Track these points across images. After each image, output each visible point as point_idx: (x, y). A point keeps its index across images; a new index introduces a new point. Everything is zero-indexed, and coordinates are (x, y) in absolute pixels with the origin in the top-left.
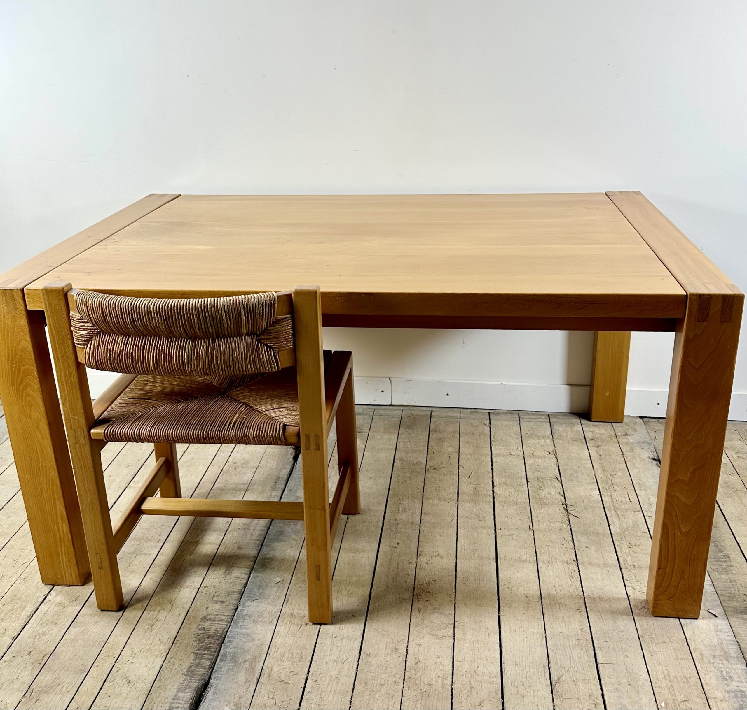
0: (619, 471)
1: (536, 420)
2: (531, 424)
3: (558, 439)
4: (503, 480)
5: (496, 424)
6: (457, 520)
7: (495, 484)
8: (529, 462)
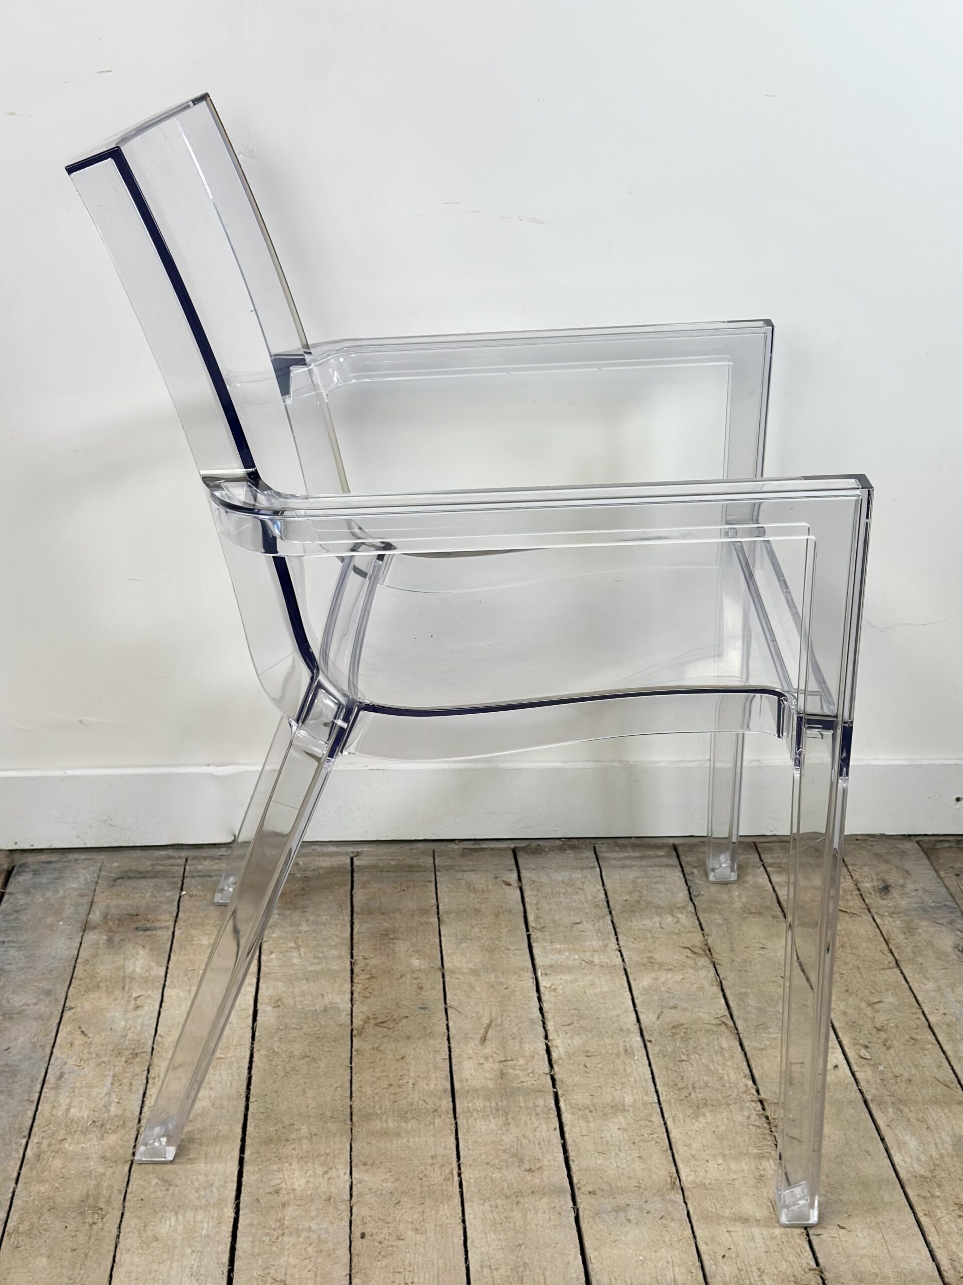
0: (887, 990)
1: (643, 863)
2: (632, 874)
3: (709, 910)
4: (577, 1041)
5: (534, 878)
6: (459, 1175)
7: (554, 1055)
8: (642, 982)
